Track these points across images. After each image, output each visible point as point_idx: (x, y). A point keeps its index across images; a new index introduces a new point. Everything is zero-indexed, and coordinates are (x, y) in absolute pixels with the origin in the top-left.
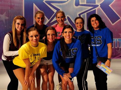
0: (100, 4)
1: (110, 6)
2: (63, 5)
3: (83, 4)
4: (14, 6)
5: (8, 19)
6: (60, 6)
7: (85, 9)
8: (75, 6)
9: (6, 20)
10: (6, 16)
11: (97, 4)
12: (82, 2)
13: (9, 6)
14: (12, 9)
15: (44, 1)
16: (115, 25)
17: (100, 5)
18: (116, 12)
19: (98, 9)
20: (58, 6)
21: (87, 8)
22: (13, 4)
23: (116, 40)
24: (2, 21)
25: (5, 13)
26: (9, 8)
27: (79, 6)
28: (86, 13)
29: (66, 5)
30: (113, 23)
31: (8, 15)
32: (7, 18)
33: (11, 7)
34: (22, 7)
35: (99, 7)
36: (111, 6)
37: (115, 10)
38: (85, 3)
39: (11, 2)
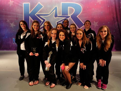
1: (77, 16)
2: (47, 17)
3: (60, 15)
4: (18, 18)
6: (45, 17)
7: (61, 19)
8: (54, 17)
9: (14, 27)
10: (14, 24)
11: (69, 15)
12: (59, 14)
13: (15, 18)
14: (17, 20)
15: (36, 15)
17: (70, 16)
19: (69, 19)
20: (44, 17)
21: (63, 18)
22: (17, 17)
24: (12, 27)
25: (13, 22)
26: (16, 19)
28: (61, 22)
29: (49, 17)
30: (79, 28)
31: (15, 24)
32: (15, 25)
33: (17, 18)
35: (70, 17)
36: (78, 16)
37: (81, 19)
38: (61, 15)
39: (16, 16)
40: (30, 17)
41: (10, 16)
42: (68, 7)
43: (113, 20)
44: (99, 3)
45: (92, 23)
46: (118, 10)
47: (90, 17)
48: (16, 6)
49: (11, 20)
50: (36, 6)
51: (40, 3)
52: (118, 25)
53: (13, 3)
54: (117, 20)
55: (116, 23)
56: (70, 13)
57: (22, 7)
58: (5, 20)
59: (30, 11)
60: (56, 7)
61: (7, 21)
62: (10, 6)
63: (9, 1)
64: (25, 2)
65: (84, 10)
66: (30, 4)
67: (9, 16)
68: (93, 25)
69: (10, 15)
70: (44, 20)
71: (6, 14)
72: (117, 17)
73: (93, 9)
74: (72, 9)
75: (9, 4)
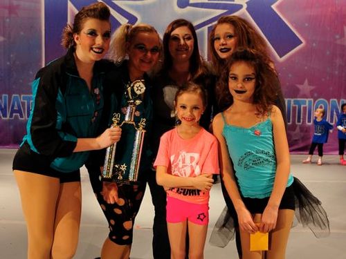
0: (247, 3)
1: (274, 7)
3: (200, 1)
4: (18, 7)
5: (4, 41)
6: (137, 8)
8: (176, 8)
11: (237, 1)
13: (5, 7)
14: (13, 15)
16: (288, 60)
17: (245, 6)
18: (292, 23)
20: (131, 7)
22: (15, 3)
23: (289, 102)
26: (7, 11)
27: (189, 8)
28: (206, 28)
30: (281, 57)
31: (2, 32)
32: (1, 39)
33: (12, 9)
34: (39, 11)
35: (244, 10)
36: (279, 7)
37: (288, 19)
38: (205, 0)
45: (337, 37)
47: (330, 9)
68: (338, 42)
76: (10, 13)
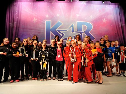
40: (51, 31)
41: (34, 31)
42: (82, 25)
43: (115, 35)
44: (104, 23)
46: (118, 28)
47: (99, 33)
48: (39, 22)
49: (34, 33)
50: (57, 23)
51: (60, 21)
52: (120, 39)
53: (37, 20)
54: (118, 35)
55: (118, 37)
56: (84, 30)
57: (45, 24)
58: (28, 33)
59: (52, 27)
60: (73, 25)
61: (30, 35)
62: (34, 22)
63: (34, 19)
64: (47, 20)
65: (94, 27)
66: (52, 21)
67: (32, 31)
69: (33, 29)
70: (63, 35)
71: (30, 29)
72: (118, 33)
73: (101, 27)
74: (85, 26)
75: (33, 21)
76: (39, 33)
